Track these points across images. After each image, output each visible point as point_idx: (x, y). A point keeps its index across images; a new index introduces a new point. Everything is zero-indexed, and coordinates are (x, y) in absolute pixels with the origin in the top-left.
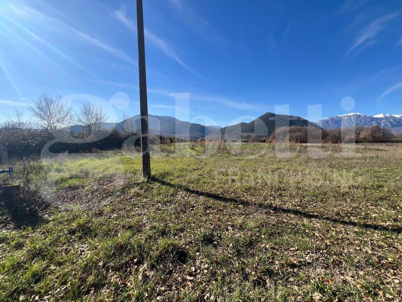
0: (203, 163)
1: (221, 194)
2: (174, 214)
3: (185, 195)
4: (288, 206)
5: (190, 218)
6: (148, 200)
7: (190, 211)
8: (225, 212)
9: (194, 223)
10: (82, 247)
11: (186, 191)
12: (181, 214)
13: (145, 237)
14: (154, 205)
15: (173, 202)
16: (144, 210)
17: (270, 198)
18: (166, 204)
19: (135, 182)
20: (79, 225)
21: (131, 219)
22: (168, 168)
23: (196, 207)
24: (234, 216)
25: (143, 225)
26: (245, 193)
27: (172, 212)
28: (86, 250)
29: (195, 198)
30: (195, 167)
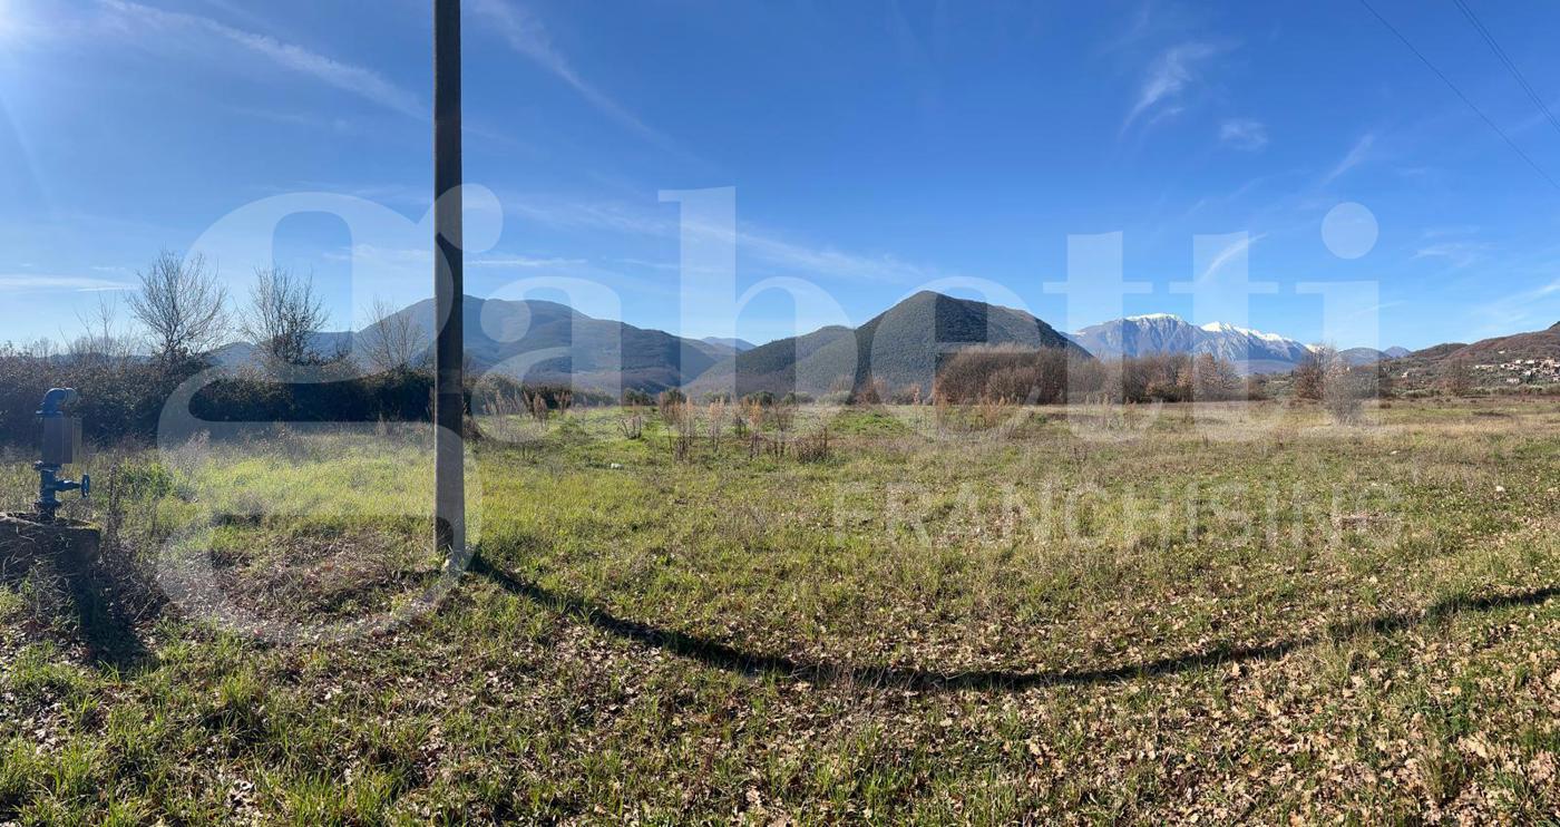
0: (671, 496)
1: (731, 639)
2: (547, 727)
3: (591, 642)
4: (966, 658)
5: (608, 754)
6: (449, 648)
7: (609, 718)
8: (743, 719)
9: (620, 778)
10: (237, 787)
11: (599, 626)
12: (572, 731)
13: (435, 814)
14: (470, 674)
15: (547, 673)
16: (437, 689)
17: (908, 634)
18: (516, 676)
19: (406, 569)
20: (232, 704)
21: (389, 723)
22: (530, 517)
23: (632, 701)
24: (775, 737)
25: (430, 760)
26: (822, 627)
27: (540, 718)
28: (249, 804)
29: (629, 656)
30: (637, 515)
